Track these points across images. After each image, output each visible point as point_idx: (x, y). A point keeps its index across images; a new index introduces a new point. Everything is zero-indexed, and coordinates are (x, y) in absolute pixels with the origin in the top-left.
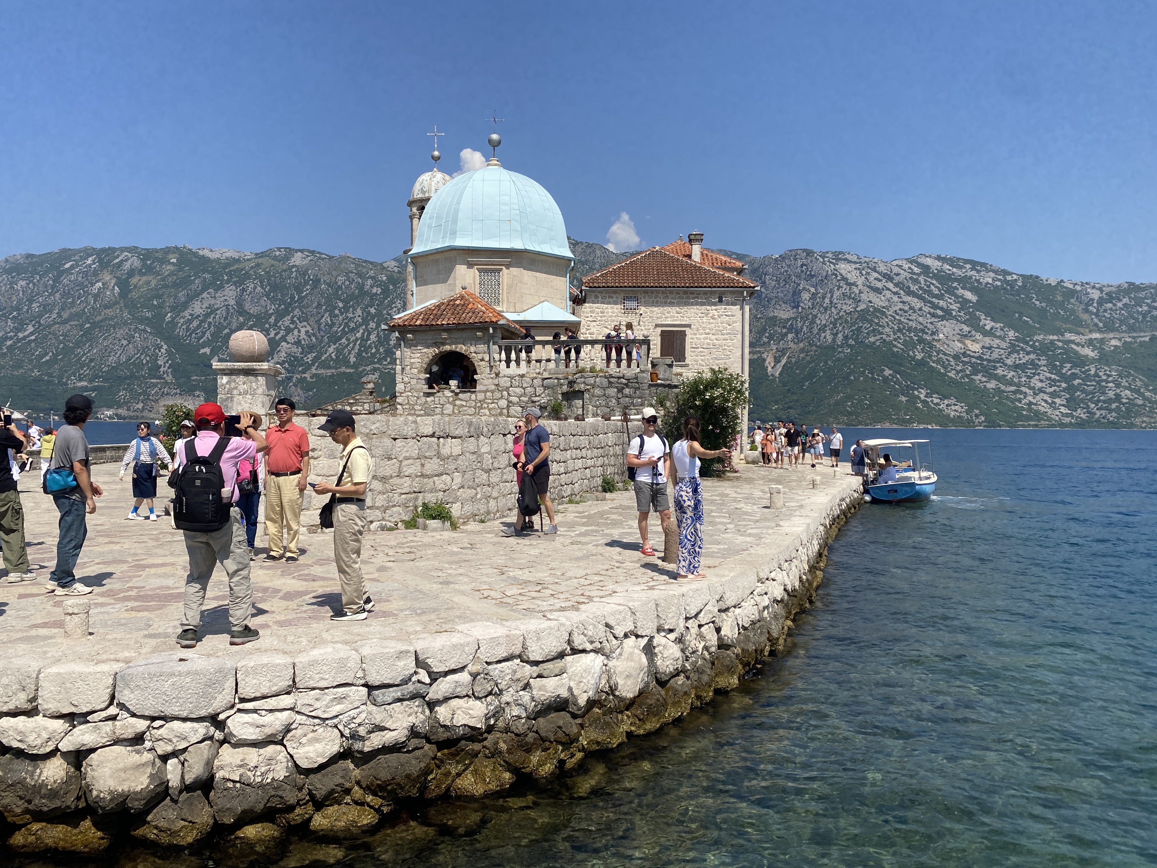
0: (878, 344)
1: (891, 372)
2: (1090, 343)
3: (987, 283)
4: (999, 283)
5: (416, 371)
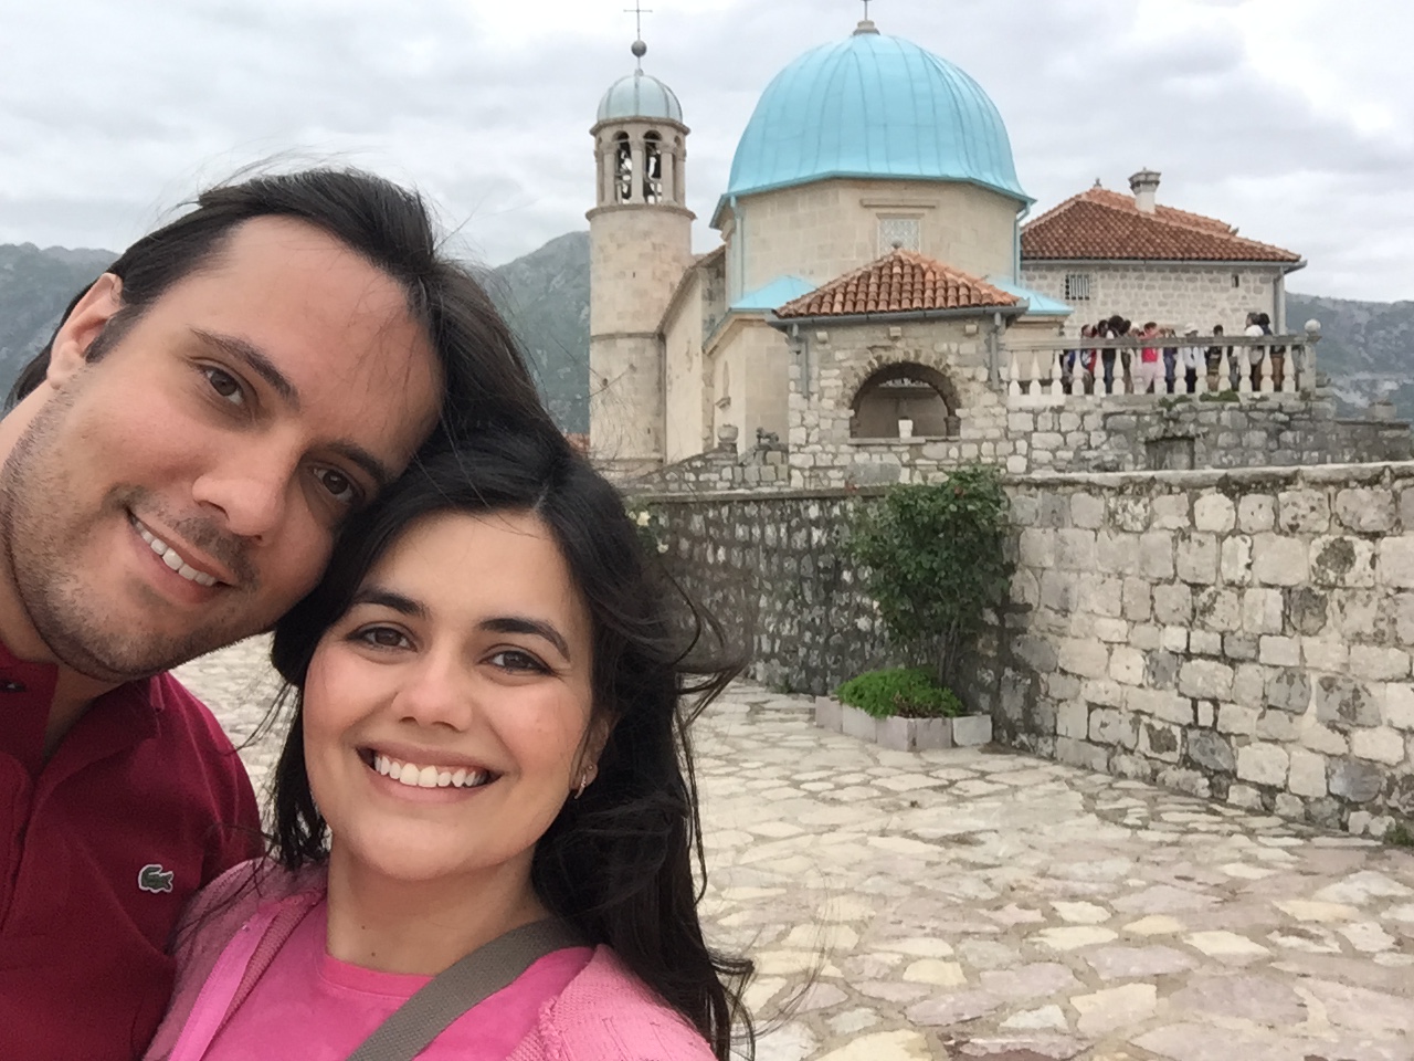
2: (1357, 386)
5: (831, 403)
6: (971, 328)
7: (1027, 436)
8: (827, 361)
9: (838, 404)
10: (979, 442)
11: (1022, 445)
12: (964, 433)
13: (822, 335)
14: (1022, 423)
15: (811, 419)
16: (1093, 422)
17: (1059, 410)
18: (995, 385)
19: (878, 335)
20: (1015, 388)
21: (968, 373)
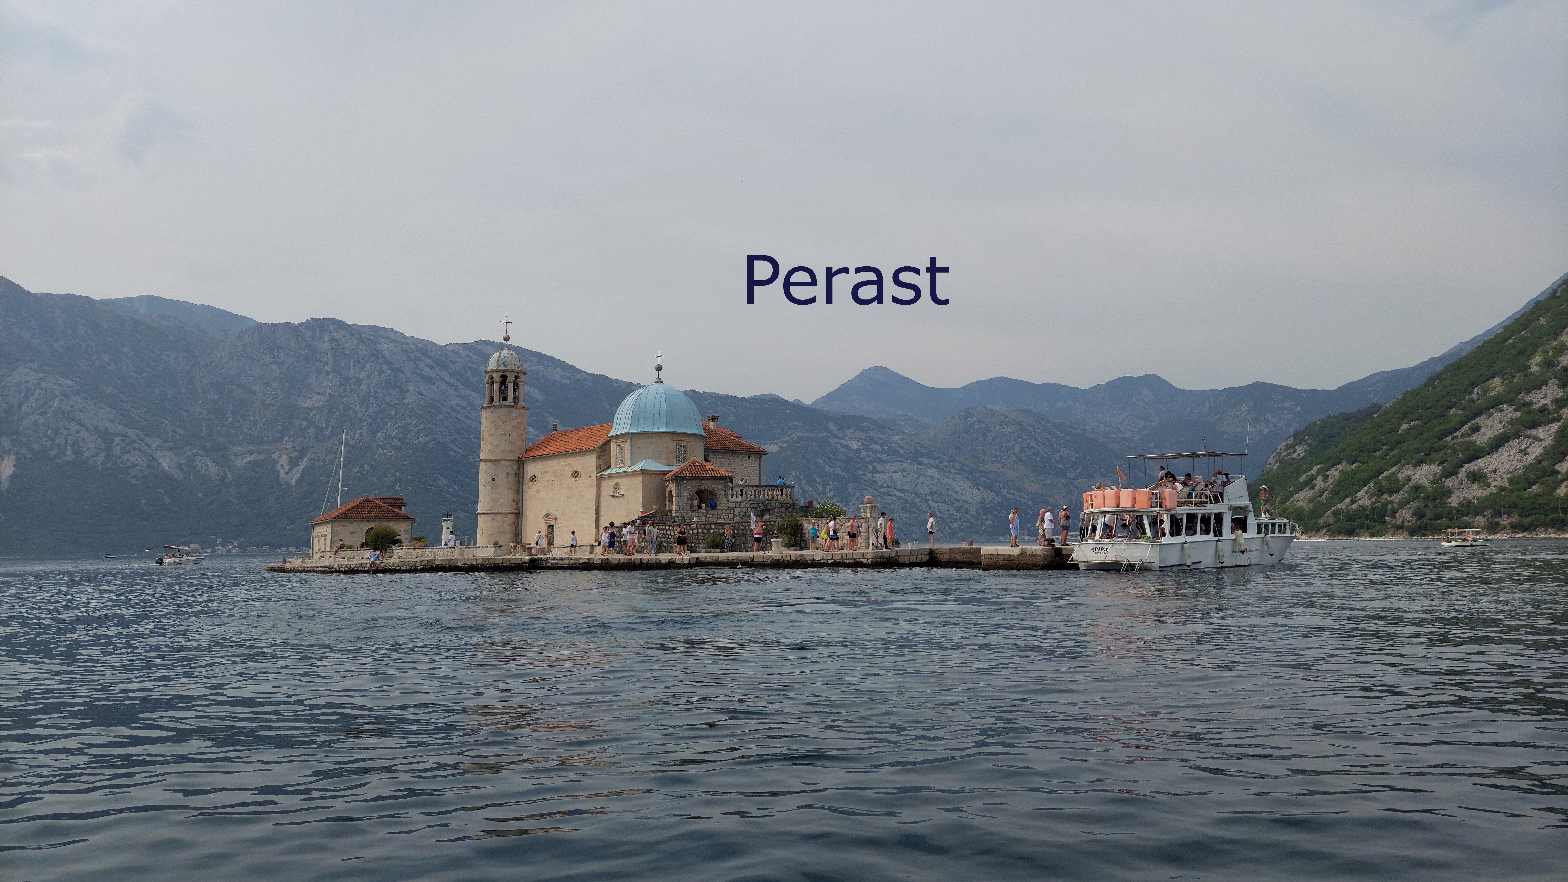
0: (430, 445)
1: (446, 482)
3: (555, 381)
4: (568, 382)
5: (685, 500)
6: (721, 481)
7: (733, 509)
8: (685, 489)
9: (688, 500)
10: (722, 510)
11: (732, 511)
12: (719, 508)
13: (685, 482)
14: (732, 505)
15: (680, 504)
16: (748, 505)
17: (740, 502)
18: (726, 496)
19: (699, 482)
20: (730, 496)
21: (720, 492)
